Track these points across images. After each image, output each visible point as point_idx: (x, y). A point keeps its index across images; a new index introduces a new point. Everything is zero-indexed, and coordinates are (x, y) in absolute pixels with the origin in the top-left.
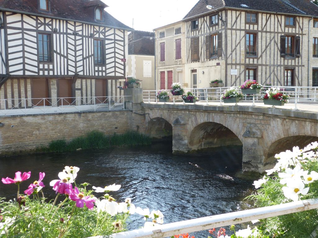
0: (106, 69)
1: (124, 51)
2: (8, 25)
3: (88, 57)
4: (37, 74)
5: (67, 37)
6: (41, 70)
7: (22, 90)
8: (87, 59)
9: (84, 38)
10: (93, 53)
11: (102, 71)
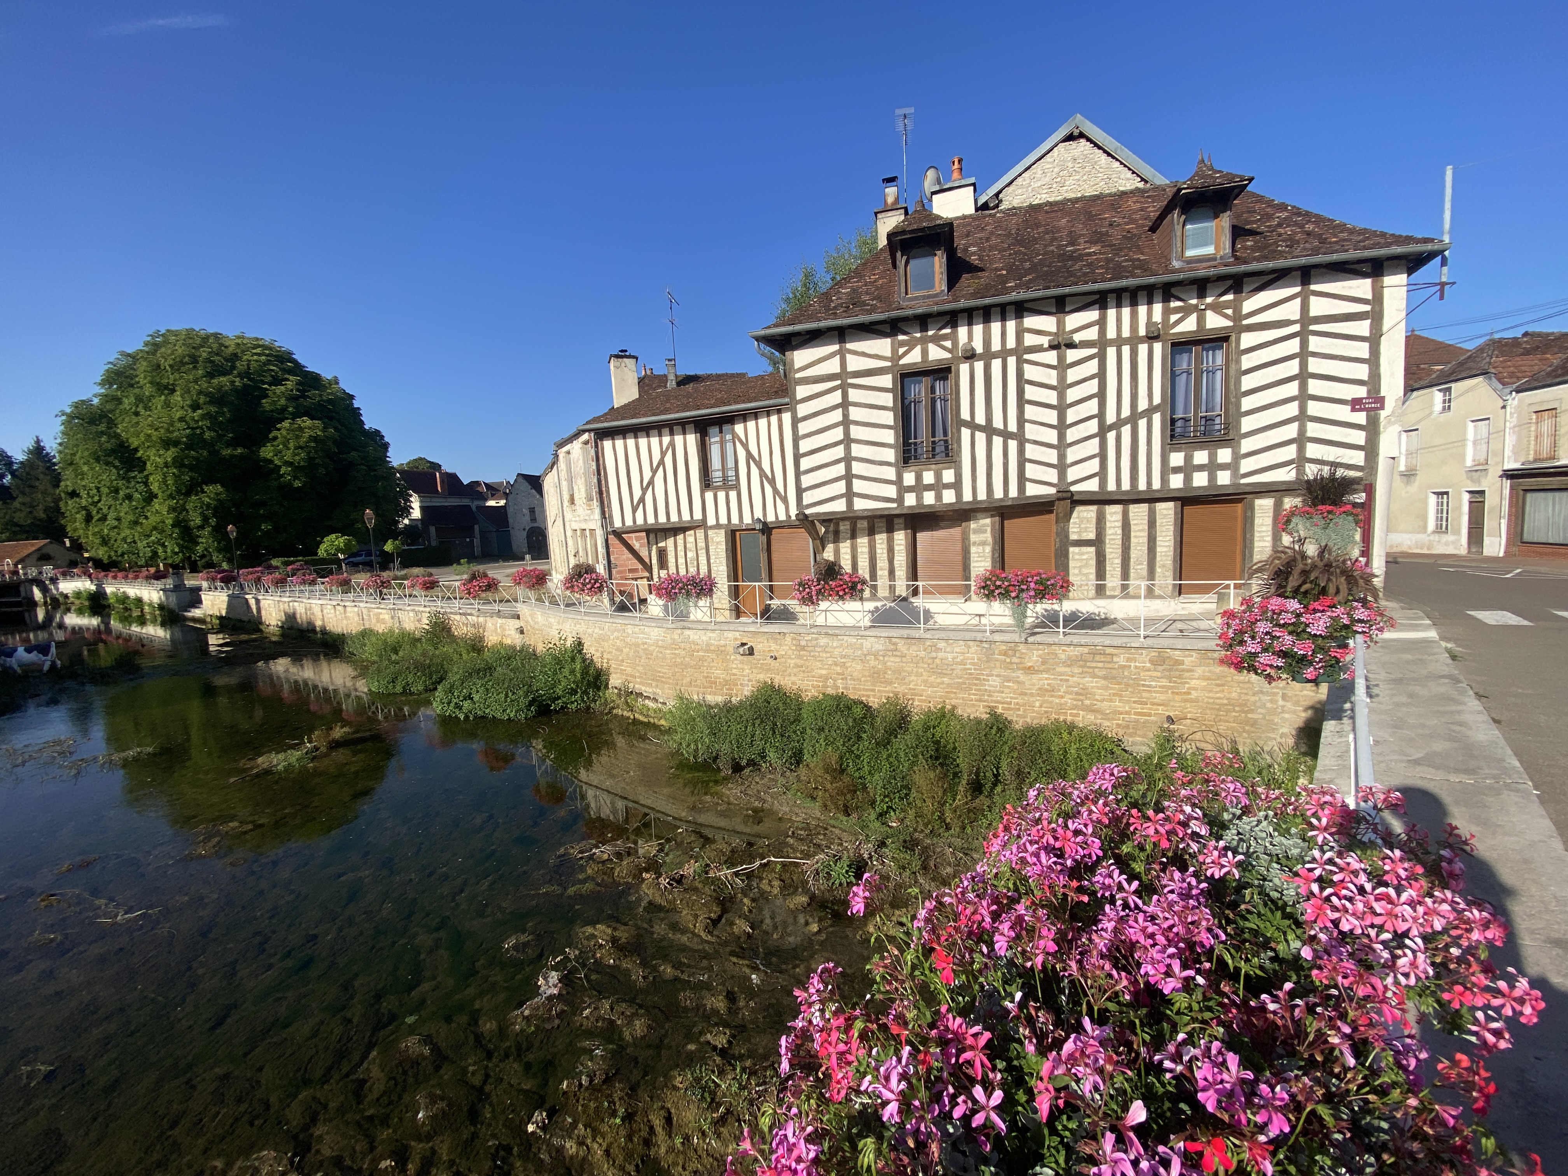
0: (1237, 457)
1: (1373, 361)
2: (797, 376)
3: (1133, 419)
4: (895, 505)
5: (1020, 362)
6: (910, 489)
7: (878, 551)
8: (1126, 430)
9: (1111, 352)
10: (1157, 400)
11: (1212, 467)
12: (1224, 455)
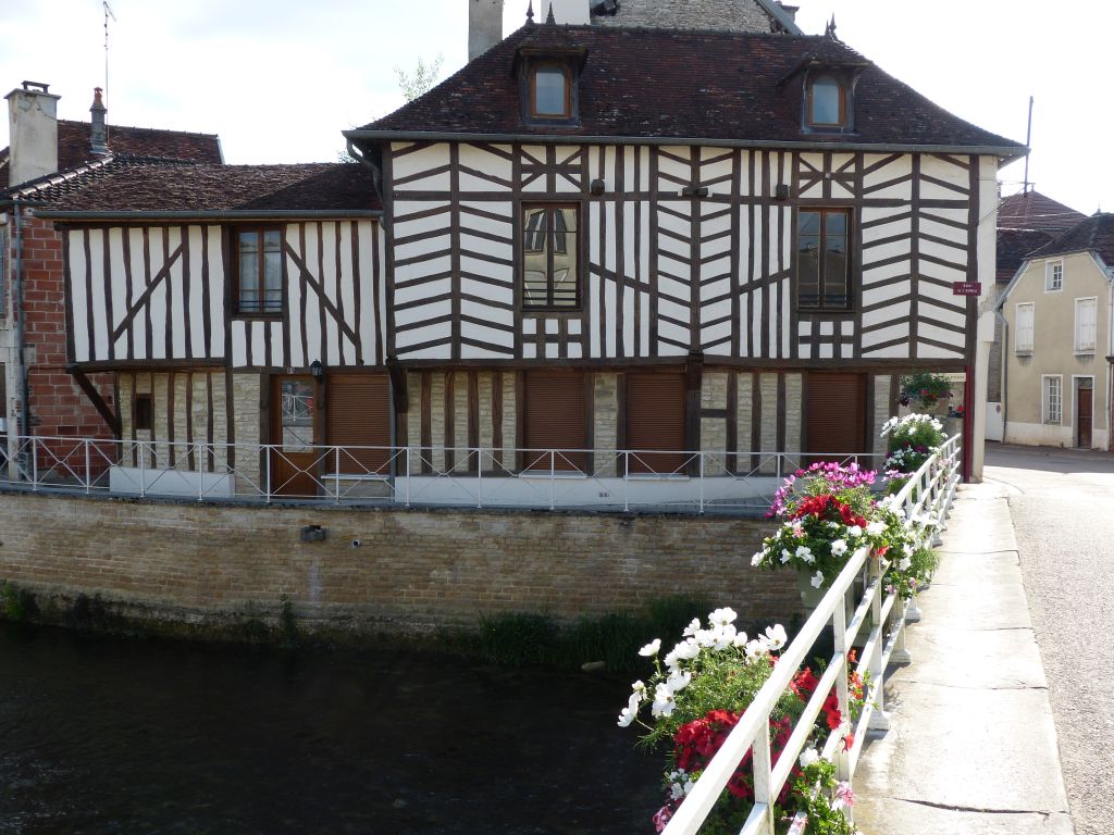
0: (859, 331)
1: (971, 248)
2: (397, 188)
3: (764, 283)
4: (512, 356)
5: (654, 209)
6: (530, 339)
7: (482, 413)
8: (758, 293)
9: (744, 209)
10: (787, 265)
11: (837, 339)
12: (848, 328)
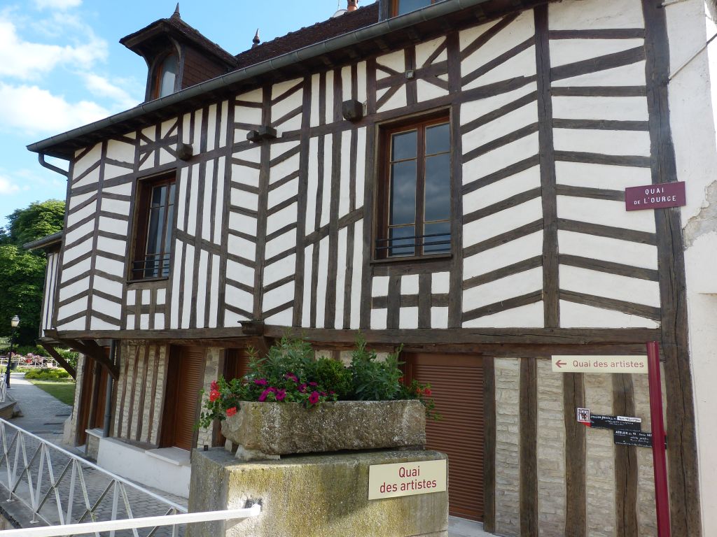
0: (458, 285)
2: (73, 187)
5: (229, 163)
6: (131, 310)
7: (147, 385)
9: (314, 142)
10: (360, 203)
11: (425, 300)
12: (441, 282)
